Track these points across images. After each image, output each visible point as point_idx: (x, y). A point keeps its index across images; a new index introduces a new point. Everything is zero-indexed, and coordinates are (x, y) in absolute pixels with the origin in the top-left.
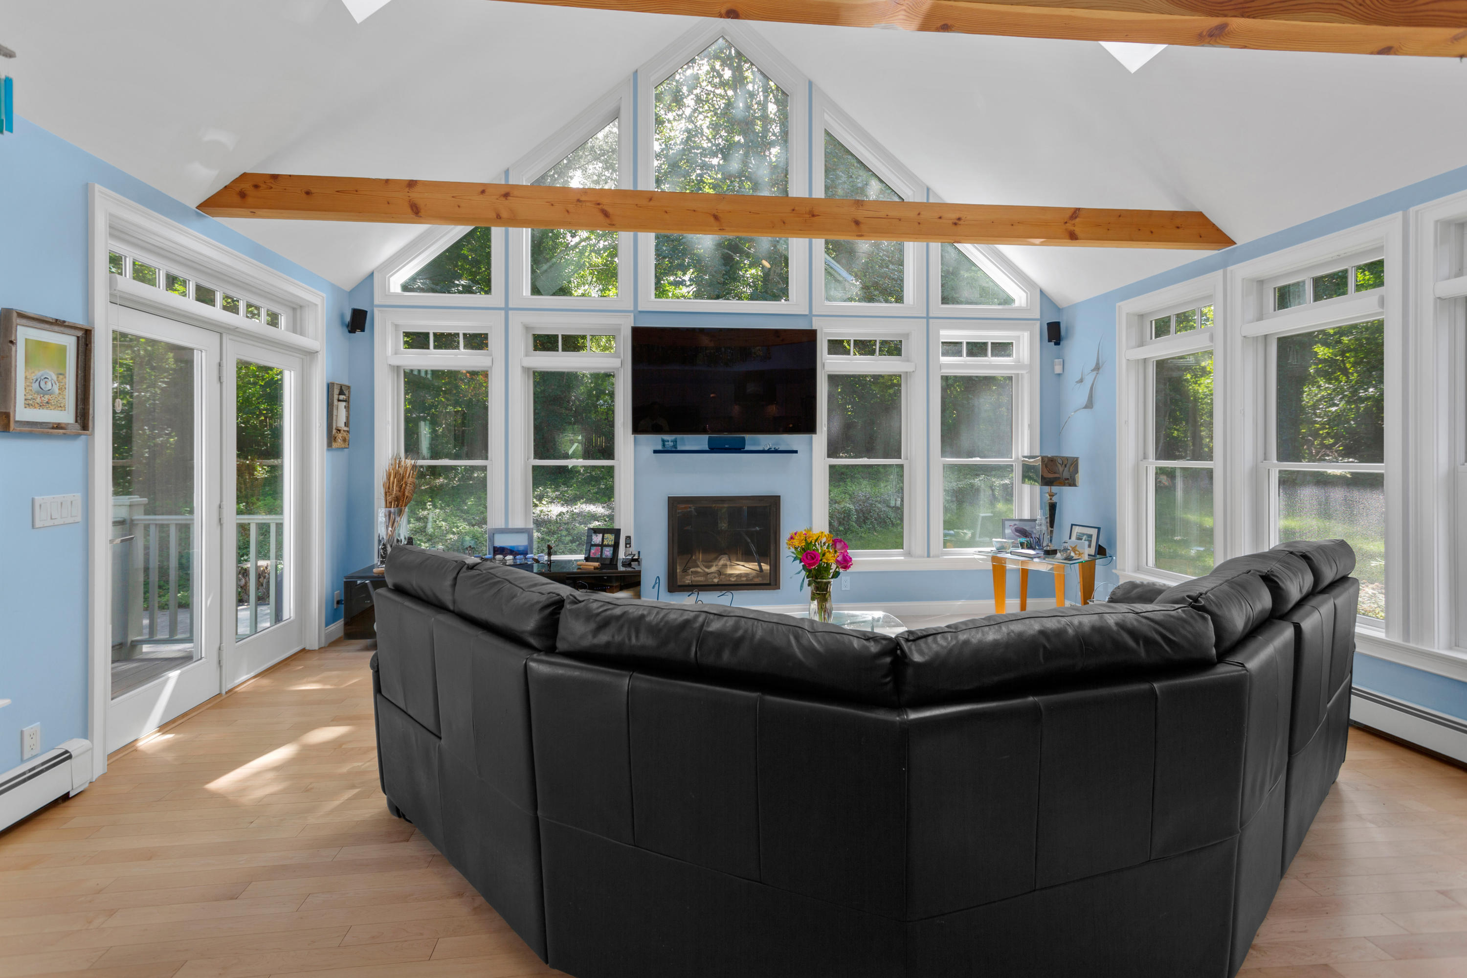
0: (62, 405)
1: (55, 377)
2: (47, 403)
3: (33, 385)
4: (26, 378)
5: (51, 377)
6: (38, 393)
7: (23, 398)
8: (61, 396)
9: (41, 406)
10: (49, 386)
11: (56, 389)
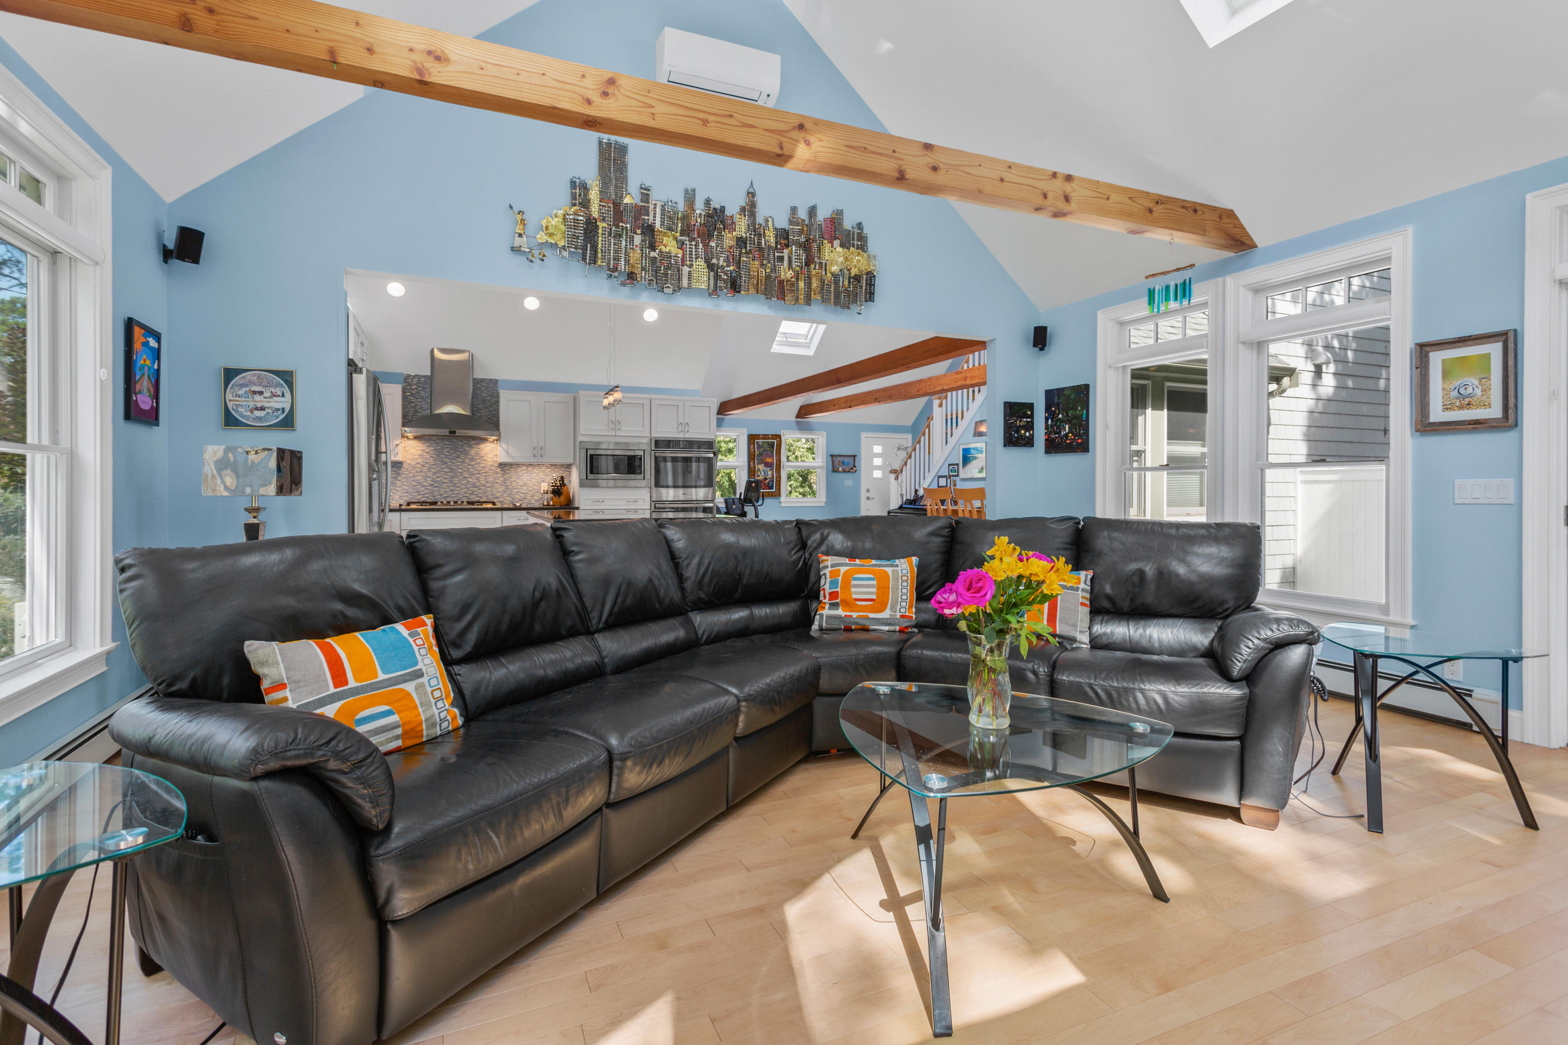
0: (1486, 404)
1: (1476, 382)
2: (1468, 404)
3: (1451, 393)
4: (1443, 389)
5: (1471, 382)
6: (1457, 398)
7: (1442, 404)
8: (1484, 397)
9: (1461, 408)
10: (1470, 390)
11: (1478, 392)
